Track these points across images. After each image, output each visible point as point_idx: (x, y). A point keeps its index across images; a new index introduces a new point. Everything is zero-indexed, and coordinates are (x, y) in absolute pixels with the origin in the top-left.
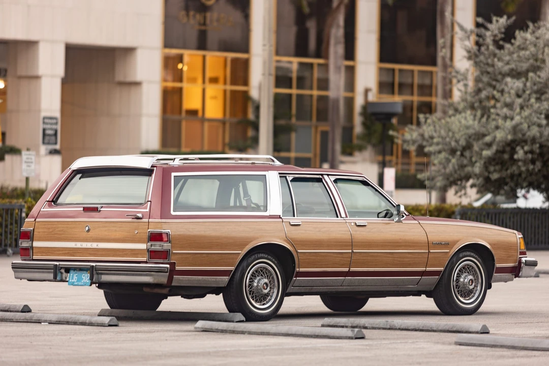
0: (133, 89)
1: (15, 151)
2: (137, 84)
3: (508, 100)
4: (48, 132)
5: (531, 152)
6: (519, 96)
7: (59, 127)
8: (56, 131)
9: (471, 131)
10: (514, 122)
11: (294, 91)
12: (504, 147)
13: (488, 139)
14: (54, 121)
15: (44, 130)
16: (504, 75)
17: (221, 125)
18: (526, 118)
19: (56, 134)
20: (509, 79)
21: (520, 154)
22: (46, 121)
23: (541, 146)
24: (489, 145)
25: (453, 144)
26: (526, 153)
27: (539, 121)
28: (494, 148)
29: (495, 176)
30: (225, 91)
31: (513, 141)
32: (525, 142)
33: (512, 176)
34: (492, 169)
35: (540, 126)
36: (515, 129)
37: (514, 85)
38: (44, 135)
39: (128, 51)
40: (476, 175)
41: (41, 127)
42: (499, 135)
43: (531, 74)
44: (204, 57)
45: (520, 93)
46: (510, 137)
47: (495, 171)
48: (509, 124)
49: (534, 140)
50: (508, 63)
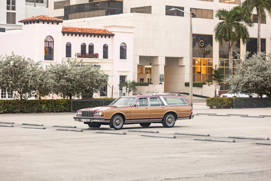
0: (183, 67)
1: (151, 83)
2: (184, 66)
3: (248, 72)
4: (161, 78)
5: (253, 84)
6: (250, 71)
7: (164, 77)
8: (163, 78)
9: (239, 79)
10: (248, 77)
11: (224, 67)
12: (246, 83)
13: (242, 81)
14: (163, 76)
15: (160, 78)
16: (248, 66)
17: (205, 76)
18: (251, 76)
19: (163, 79)
20: (249, 67)
21: (250, 85)
22: (161, 76)
23: (255, 83)
24: (243, 82)
25: (235, 82)
26: (251, 84)
27: (255, 77)
28: (244, 83)
29: (244, 90)
30: (206, 67)
31: (249, 82)
32: (251, 82)
33: (249, 90)
34: (244, 88)
35: (255, 78)
36: (249, 79)
37: (250, 68)
38: (160, 79)
39: (182, 58)
40: (240, 90)
41: (159, 77)
42: (245, 80)
43: (253, 65)
44: (201, 59)
45: (251, 70)
46: (247, 81)
47: (245, 89)
48: (247, 78)
49: (253, 82)
50: (249, 63)
